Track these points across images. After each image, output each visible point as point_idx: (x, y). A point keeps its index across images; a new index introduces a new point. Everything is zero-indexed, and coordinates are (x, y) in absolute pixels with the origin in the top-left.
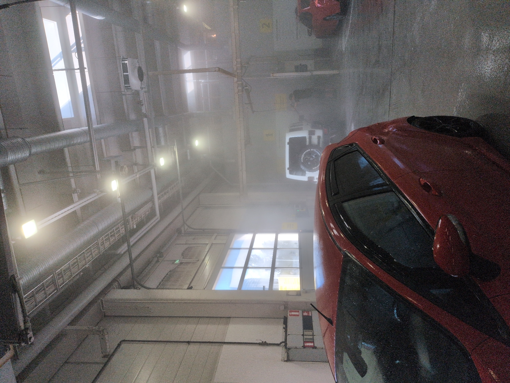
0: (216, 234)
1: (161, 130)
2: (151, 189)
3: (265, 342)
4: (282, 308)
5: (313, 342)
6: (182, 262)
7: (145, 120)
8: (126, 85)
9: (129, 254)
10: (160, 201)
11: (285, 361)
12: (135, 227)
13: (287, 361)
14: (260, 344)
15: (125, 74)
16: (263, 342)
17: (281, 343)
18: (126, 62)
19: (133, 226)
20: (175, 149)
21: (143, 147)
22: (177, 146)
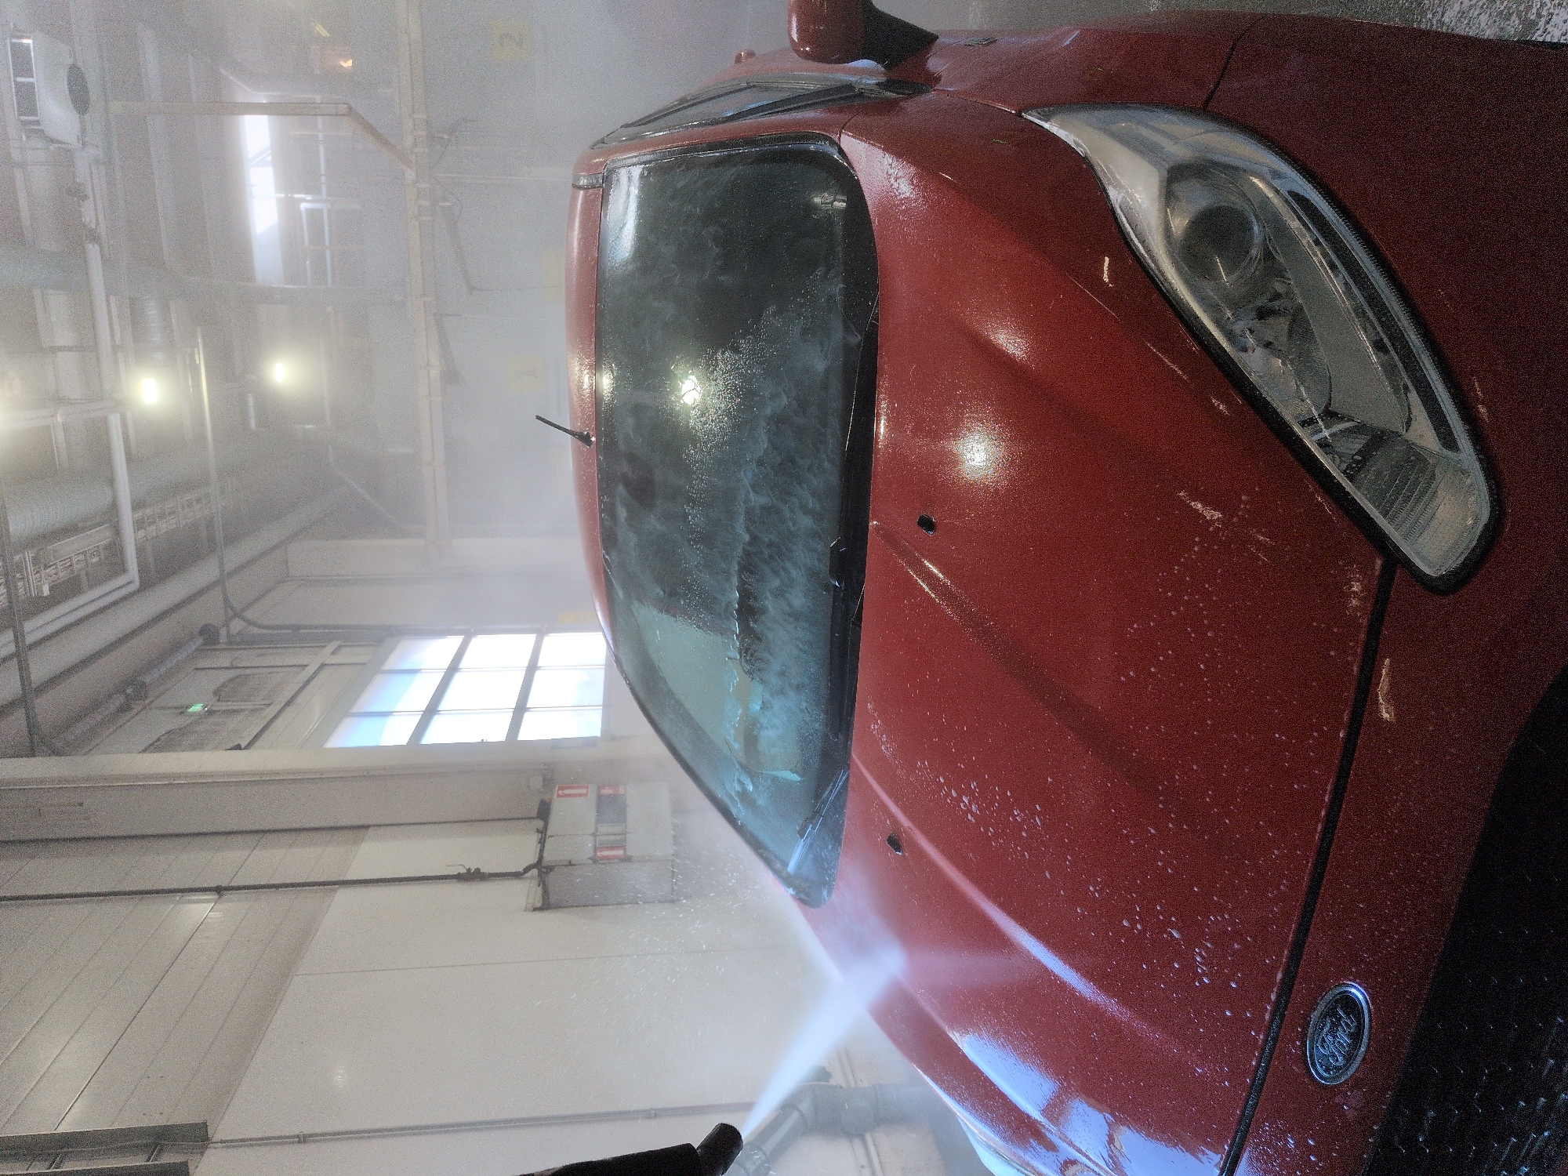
0: (338, 643)
1: (152, 311)
2: (111, 482)
3: (478, 870)
4: (537, 783)
5: (623, 847)
6: (215, 709)
7: (93, 250)
8: (22, 118)
9: (20, 669)
10: (141, 533)
11: (535, 909)
12: (46, 591)
13: (541, 909)
14: (459, 878)
15: (19, 79)
16: (469, 870)
17: (527, 870)
18: (25, 41)
19: (39, 588)
20: (197, 357)
21: (87, 347)
22: (204, 350)
